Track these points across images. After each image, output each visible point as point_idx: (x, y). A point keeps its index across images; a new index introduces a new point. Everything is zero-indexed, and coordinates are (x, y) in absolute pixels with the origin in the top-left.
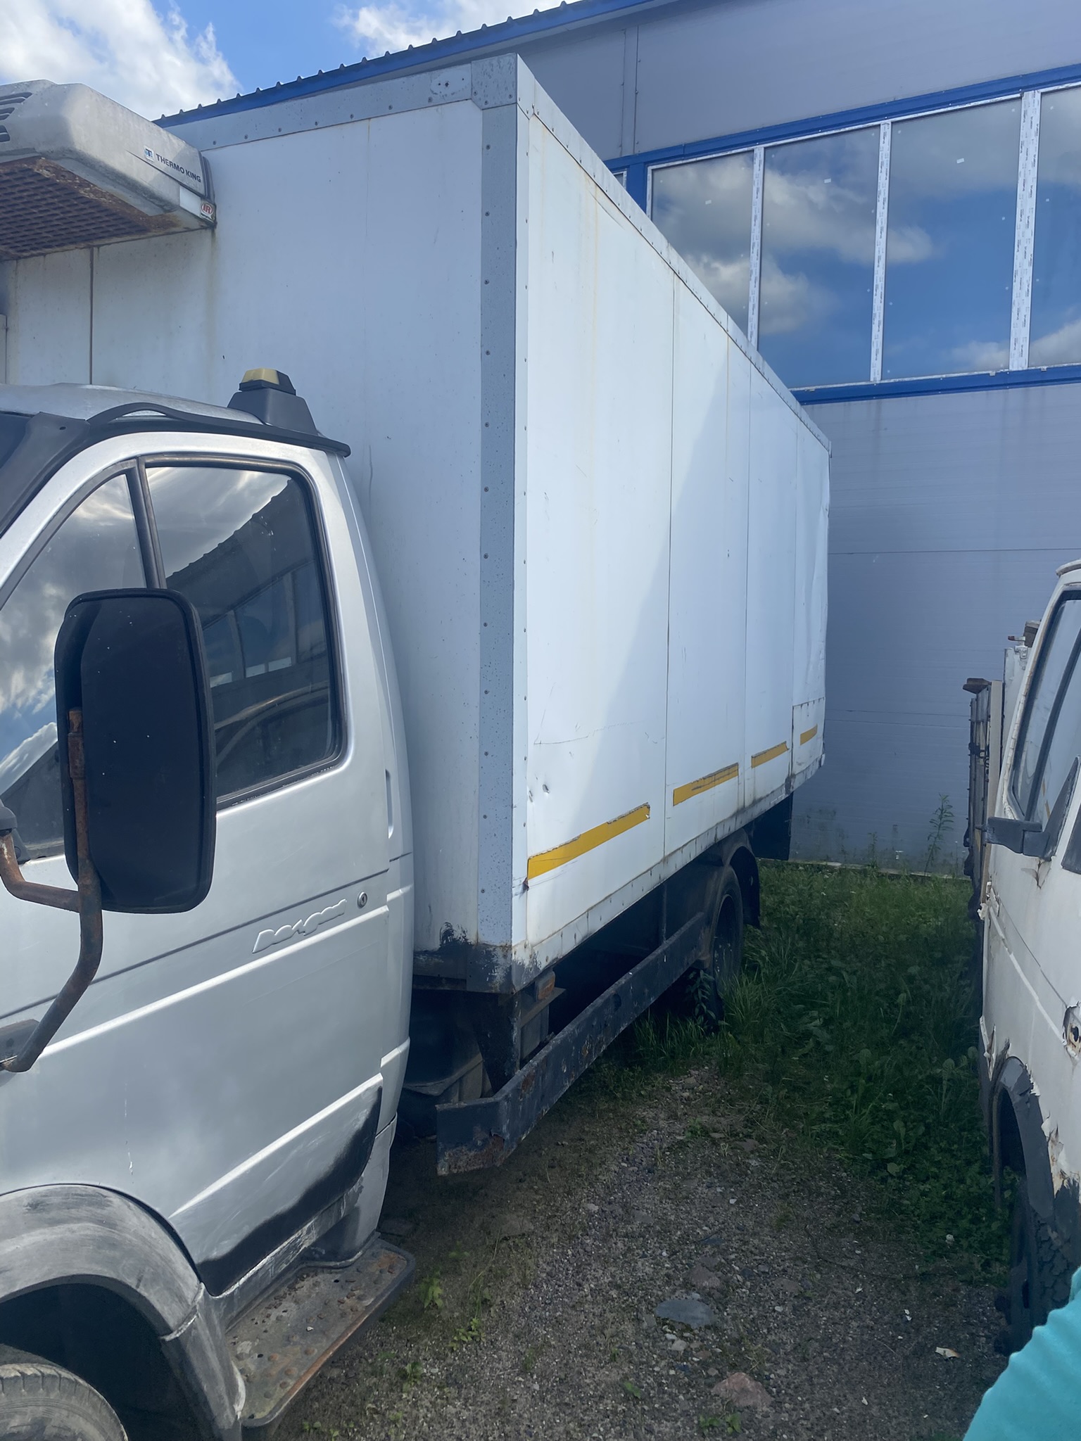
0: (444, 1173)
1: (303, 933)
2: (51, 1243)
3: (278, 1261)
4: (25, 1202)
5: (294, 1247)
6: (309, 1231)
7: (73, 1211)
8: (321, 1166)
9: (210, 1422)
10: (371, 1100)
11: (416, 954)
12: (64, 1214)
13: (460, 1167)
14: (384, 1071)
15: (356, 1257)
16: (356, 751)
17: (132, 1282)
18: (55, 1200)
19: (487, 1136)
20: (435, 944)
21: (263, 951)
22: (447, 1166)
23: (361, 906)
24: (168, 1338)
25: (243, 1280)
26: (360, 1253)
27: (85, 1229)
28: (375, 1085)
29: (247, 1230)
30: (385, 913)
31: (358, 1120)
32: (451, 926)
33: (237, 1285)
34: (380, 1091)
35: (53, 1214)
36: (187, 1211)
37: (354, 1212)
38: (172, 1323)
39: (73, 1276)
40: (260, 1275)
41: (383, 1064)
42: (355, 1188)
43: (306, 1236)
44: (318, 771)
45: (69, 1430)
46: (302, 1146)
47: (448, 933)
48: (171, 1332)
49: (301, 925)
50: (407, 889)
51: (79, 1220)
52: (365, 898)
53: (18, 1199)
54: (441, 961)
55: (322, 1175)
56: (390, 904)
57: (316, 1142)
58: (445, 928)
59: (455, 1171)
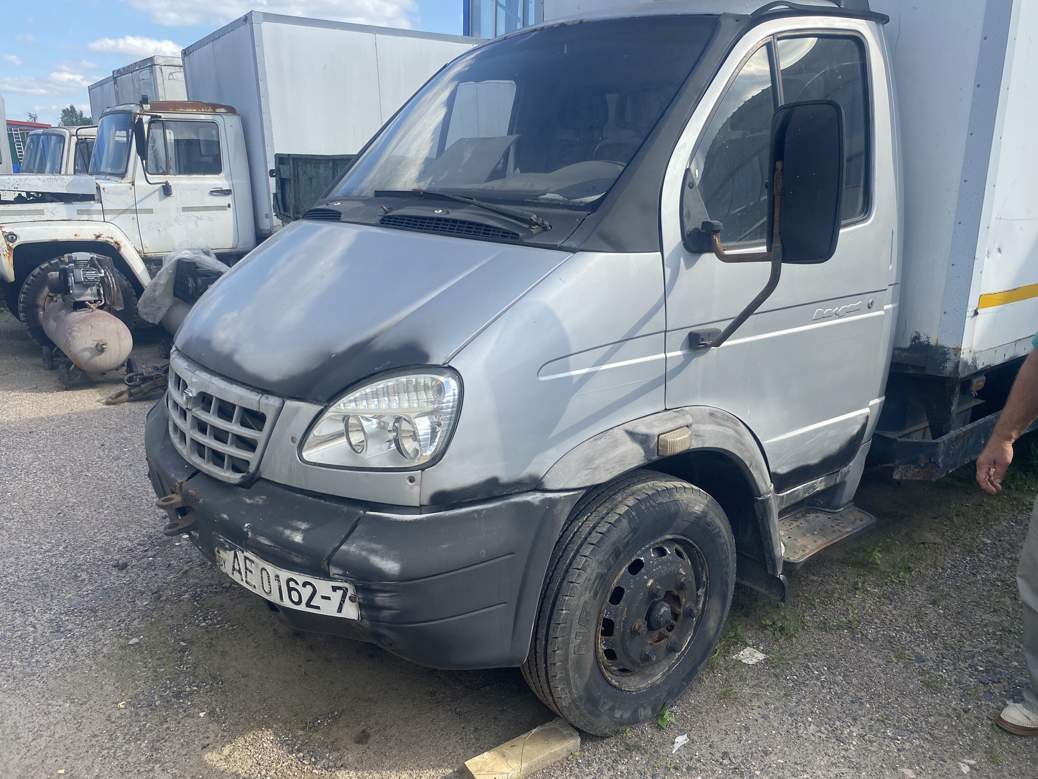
0: (897, 478)
1: (838, 315)
2: (719, 432)
3: (806, 490)
4: (708, 412)
5: (812, 487)
6: (821, 482)
7: (726, 422)
8: (833, 447)
9: (771, 550)
10: (862, 421)
11: (895, 349)
12: (722, 422)
13: (908, 477)
14: (871, 408)
15: (840, 510)
16: (876, 215)
17: (748, 464)
18: (720, 415)
19: (928, 462)
20: (907, 344)
21: (816, 320)
22: (900, 474)
23: (869, 308)
24: (759, 499)
25: (788, 492)
26: (842, 509)
27: (730, 432)
28: (865, 414)
29: (794, 466)
30: (882, 315)
31: (854, 429)
32: (919, 334)
33: (785, 493)
34: (867, 417)
35: (719, 420)
36: (771, 443)
37: (843, 483)
38: (762, 492)
39: (726, 450)
40: (797, 493)
41: (870, 405)
42: (845, 469)
43: (819, 484)
44: (854, 223)
45: (715, 522)
46: (824, 432)
47: (917, 338)
48: (760, 497)
49: (837, 310)
50: (895, 305)
51: (728, 427)
52: (872, 303)
53: (705, 409)
54: (909, 354)
55: (832, 453)
56: (885, 311)
57: (832, 433)
58: (914, 334)
59: (904, 478)
